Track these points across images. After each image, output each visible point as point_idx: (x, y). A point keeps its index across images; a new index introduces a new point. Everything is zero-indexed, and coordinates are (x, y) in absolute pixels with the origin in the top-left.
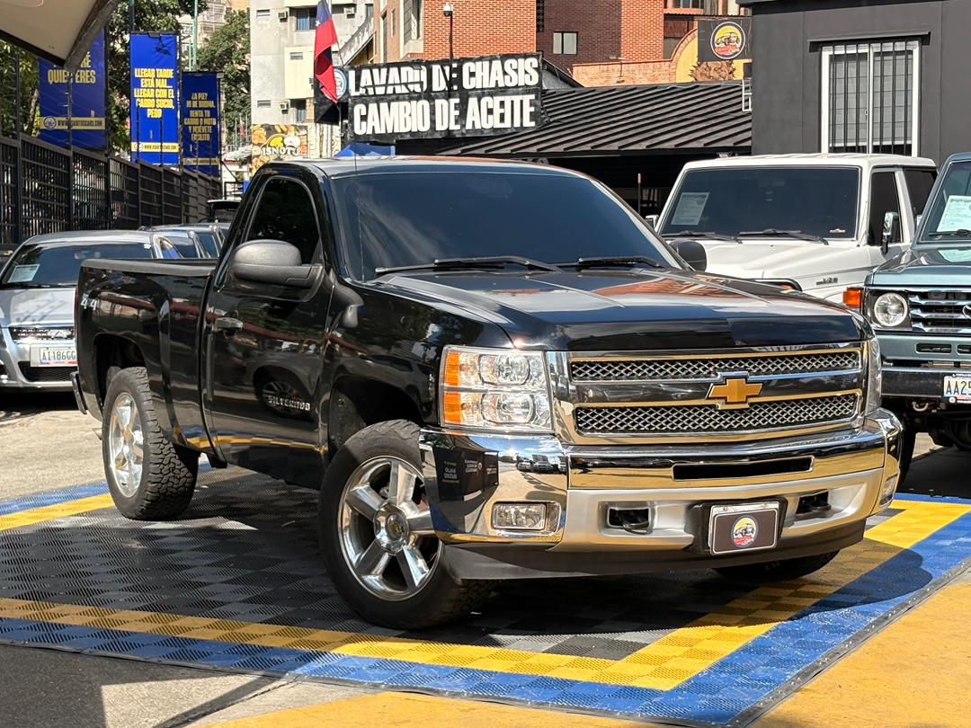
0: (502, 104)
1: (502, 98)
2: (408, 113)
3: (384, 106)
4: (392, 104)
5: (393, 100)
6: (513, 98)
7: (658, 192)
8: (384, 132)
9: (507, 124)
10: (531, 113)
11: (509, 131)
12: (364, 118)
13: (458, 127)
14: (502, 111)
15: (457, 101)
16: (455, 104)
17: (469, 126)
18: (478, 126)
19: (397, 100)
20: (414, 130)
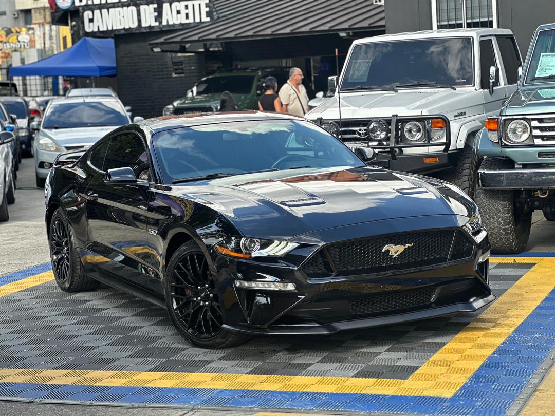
0: (186, 7)
1: (186, 3)
2: (122, 15)
3: (104, 11)
4: (110, 10)
5: (111, 7)
6: (193, 2)
7: (292, 60)
8: (105, 29)
9: (191, 20)
10: (207, 12)
11: (192, 25)
12: (91, 21)
13: (157, 24)
14: (187, 11)
15: (156, 6)
16: (155, 8)
17: (164, 23)
18: (171, 23)
19: (114, 7)
20: (127, 27)
